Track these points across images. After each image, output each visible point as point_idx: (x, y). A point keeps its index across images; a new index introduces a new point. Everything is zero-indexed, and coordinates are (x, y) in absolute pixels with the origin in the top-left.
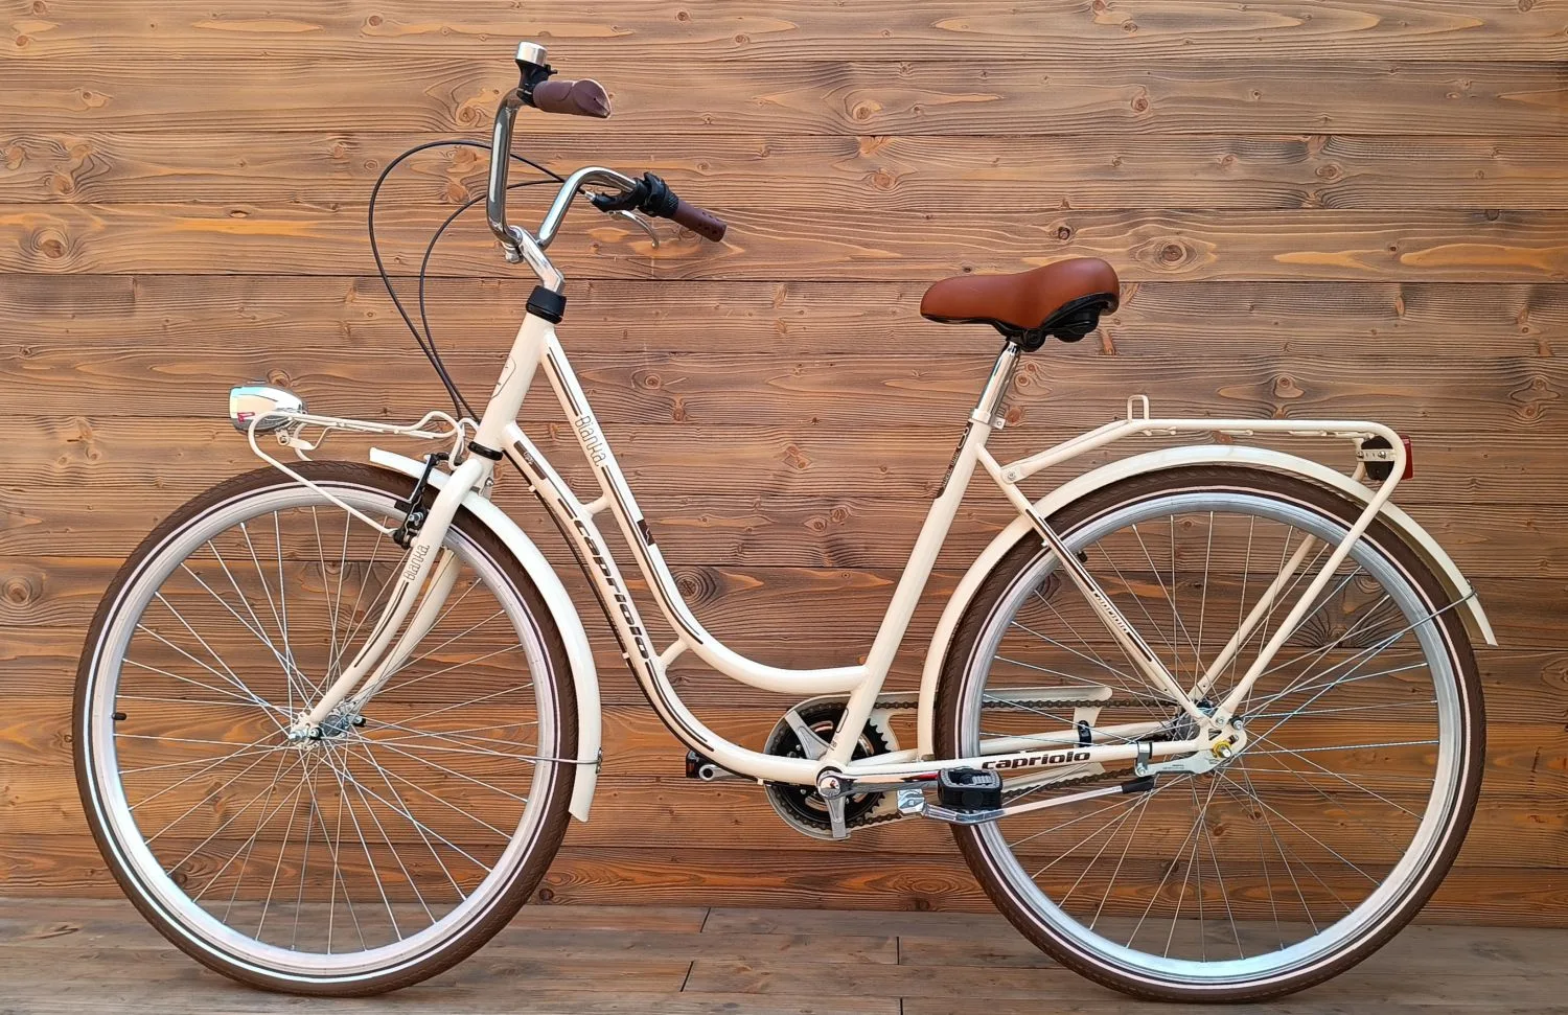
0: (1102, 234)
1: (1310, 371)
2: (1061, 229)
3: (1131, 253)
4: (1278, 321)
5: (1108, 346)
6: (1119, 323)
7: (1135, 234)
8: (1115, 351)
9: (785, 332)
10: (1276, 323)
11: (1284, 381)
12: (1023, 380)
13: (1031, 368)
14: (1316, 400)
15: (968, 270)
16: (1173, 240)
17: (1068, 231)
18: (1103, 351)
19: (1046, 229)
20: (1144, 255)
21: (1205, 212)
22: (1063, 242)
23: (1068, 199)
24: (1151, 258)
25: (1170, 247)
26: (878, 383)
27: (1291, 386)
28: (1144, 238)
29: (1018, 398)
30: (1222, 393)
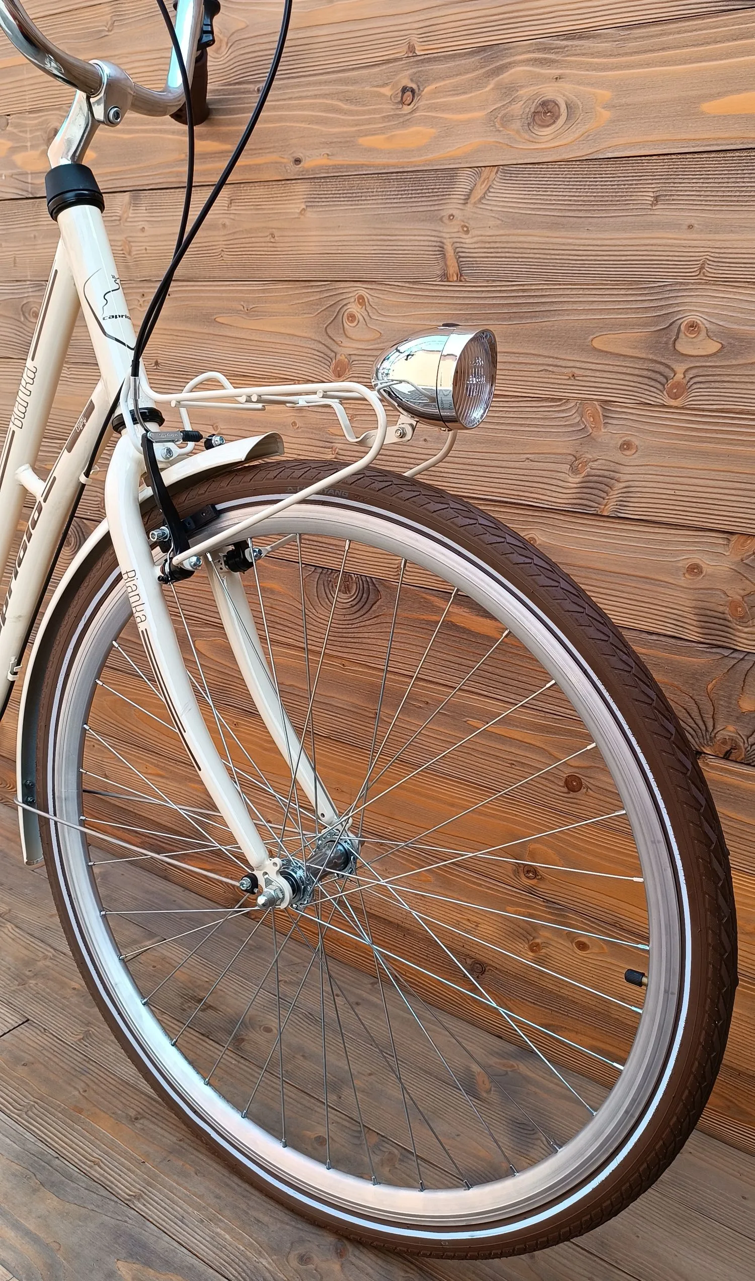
0: (456, 90)
1: (734, 309)
2: (404, 90)
3: (491, 118)
4: (693, 222)
5: (453, 269)
6: (467, 232)
7: (498, 87)
8: (460, 275)
9: (130, 254)
10: (690, 227)
11: (693, 326)
12: (352, 317)
13: (361, 300)
14: (742, 362)
15: (298, 161)
16: (550, 91)
17: (413, 91)
18: (445, 277)
19: (387, 91)
20: (506, 120)
21: (599, 35)
22: (407, 109)
23: (415, 40)
24: (517, 125)
25: (544, 104)
26: (208, 318)
27: (703, 334)
28: (509, 91)
29: (346, 342)
30: (596, 344)
